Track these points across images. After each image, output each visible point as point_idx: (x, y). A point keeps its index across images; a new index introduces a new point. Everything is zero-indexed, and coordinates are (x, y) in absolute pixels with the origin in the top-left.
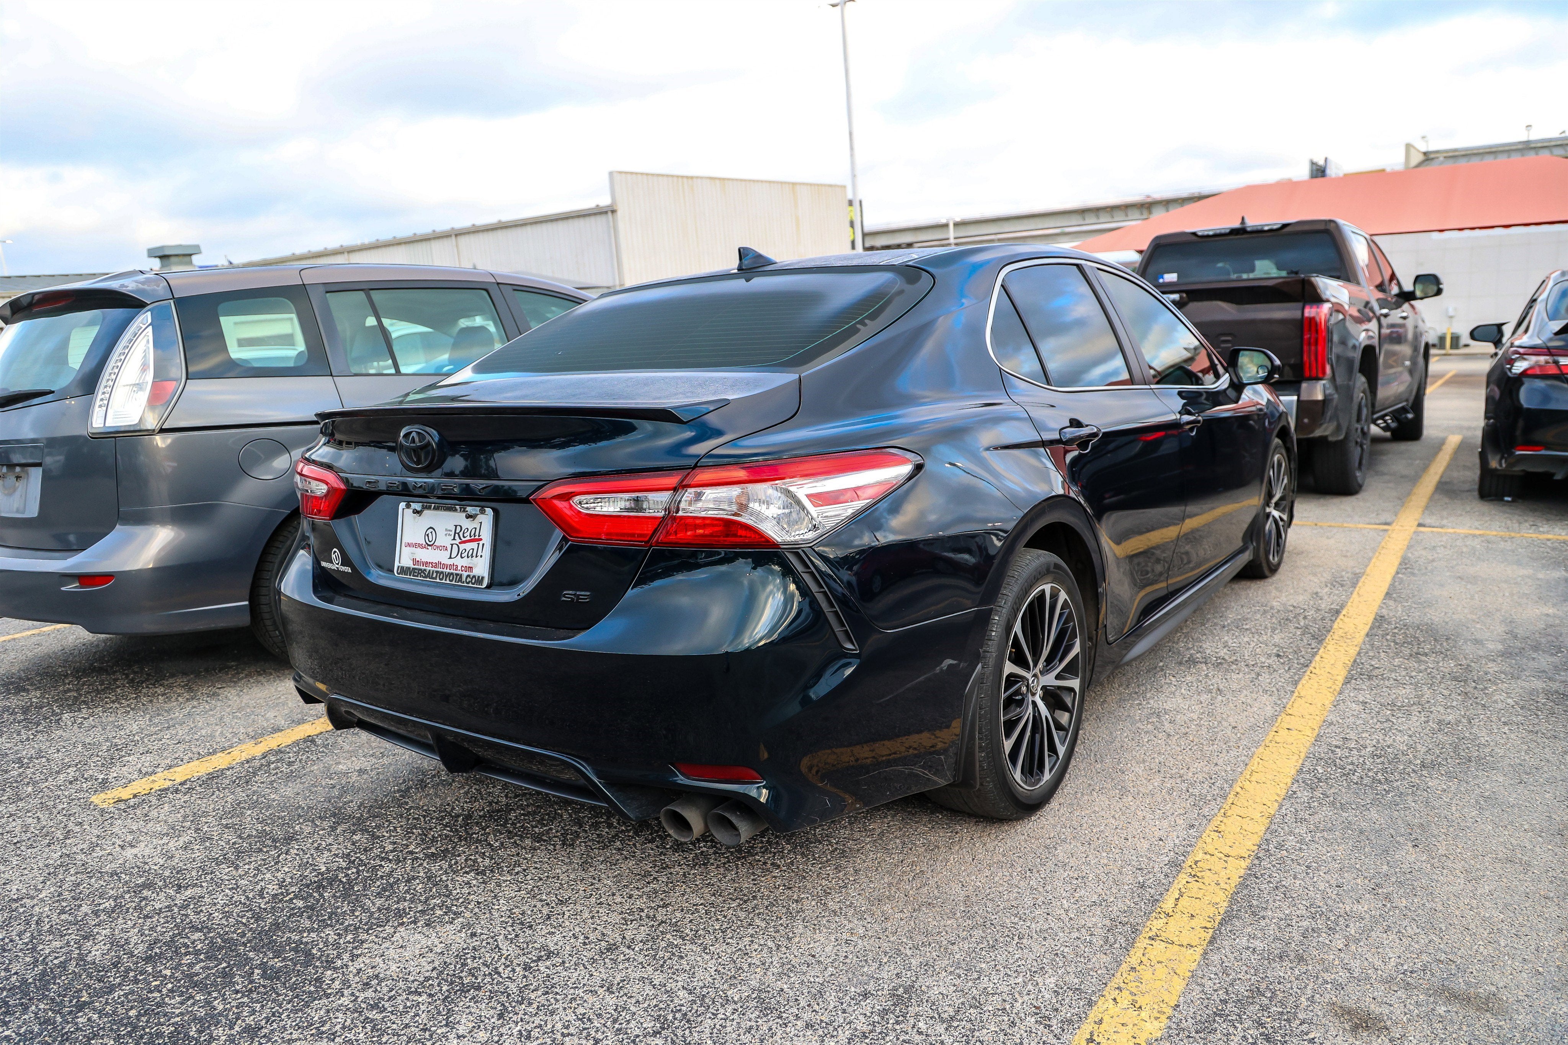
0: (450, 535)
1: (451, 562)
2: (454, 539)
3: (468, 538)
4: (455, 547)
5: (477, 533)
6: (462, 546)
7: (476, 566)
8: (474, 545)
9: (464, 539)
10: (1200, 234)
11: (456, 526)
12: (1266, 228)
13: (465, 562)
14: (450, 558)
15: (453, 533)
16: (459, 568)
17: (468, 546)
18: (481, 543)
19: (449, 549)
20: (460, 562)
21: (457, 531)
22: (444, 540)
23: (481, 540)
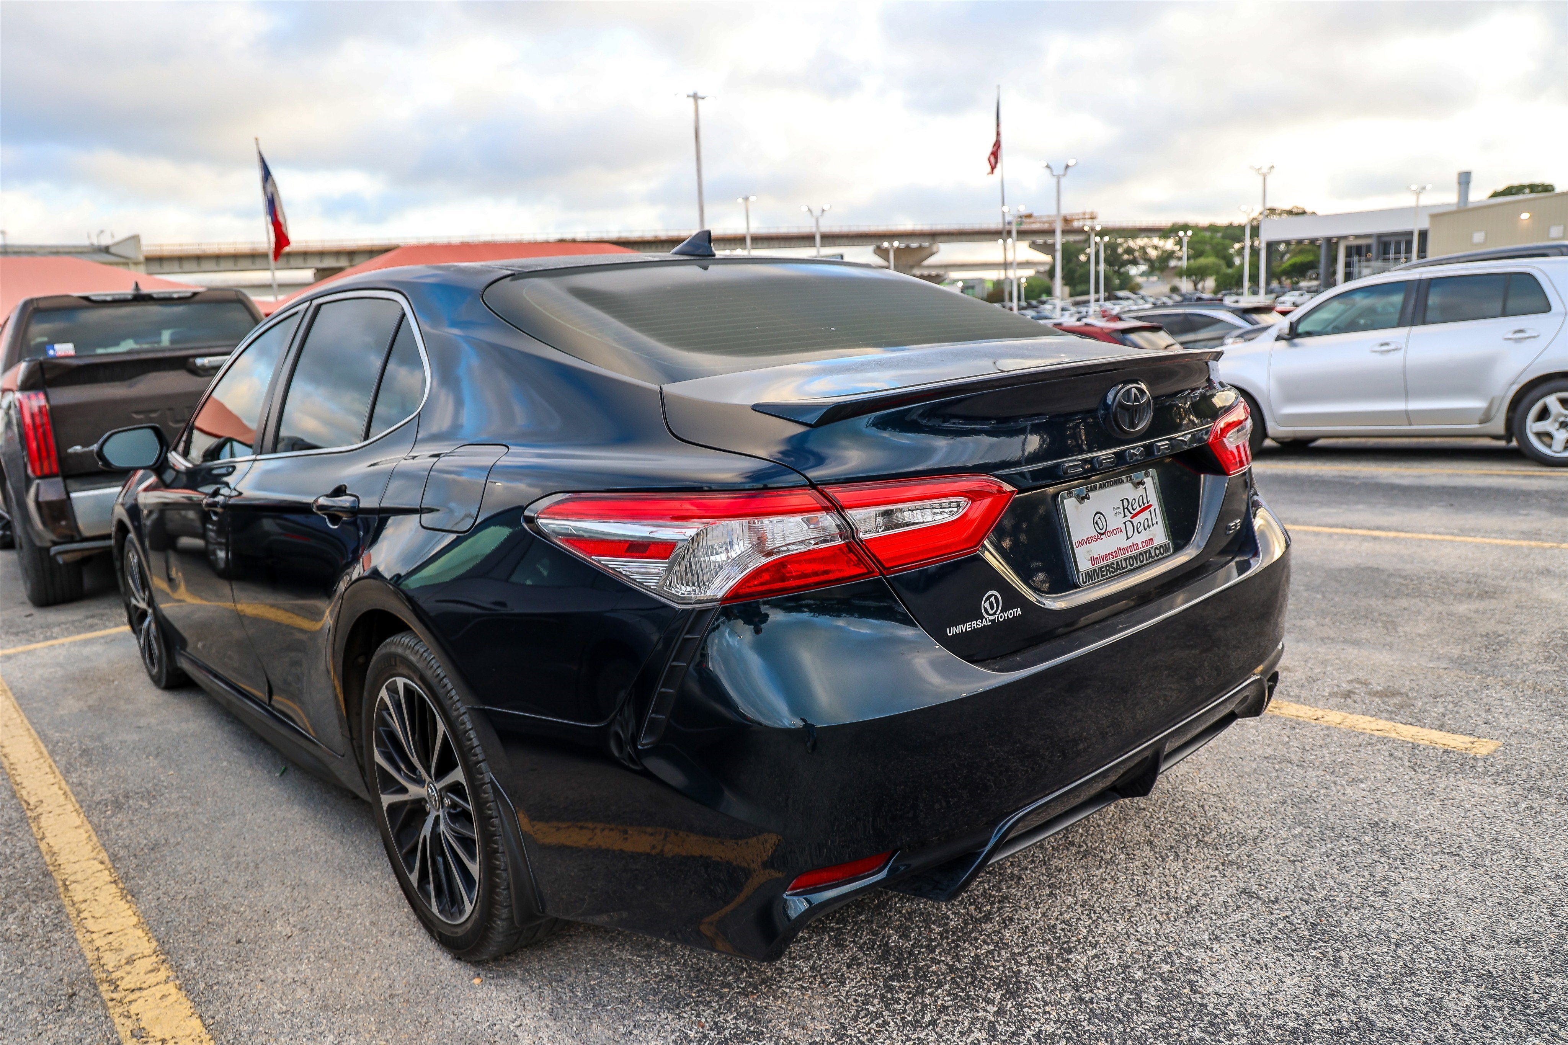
0: (1120, 513)
1: (1129, 543)
2: (1125, 516)
3: (1138, 509)
4: (1129, 524)
5: (1145, 501)
6: (1135, 521)
7: (1155, 535)
8: (1146, 514)
9: (1134, 512)
10: (93, 298)
11: (1122, 501)
12: (175, 296)
13: (1144, 536)
14: (1128, 538)
15: (1121, 510)
16: (1140, 545)
17: (1141, 517)
18: (1152, 509)
19: (1123, 529)
20: (1138, 539)
21: (1126, 506)
22: (1115, 521)
23: (1151, 506)
